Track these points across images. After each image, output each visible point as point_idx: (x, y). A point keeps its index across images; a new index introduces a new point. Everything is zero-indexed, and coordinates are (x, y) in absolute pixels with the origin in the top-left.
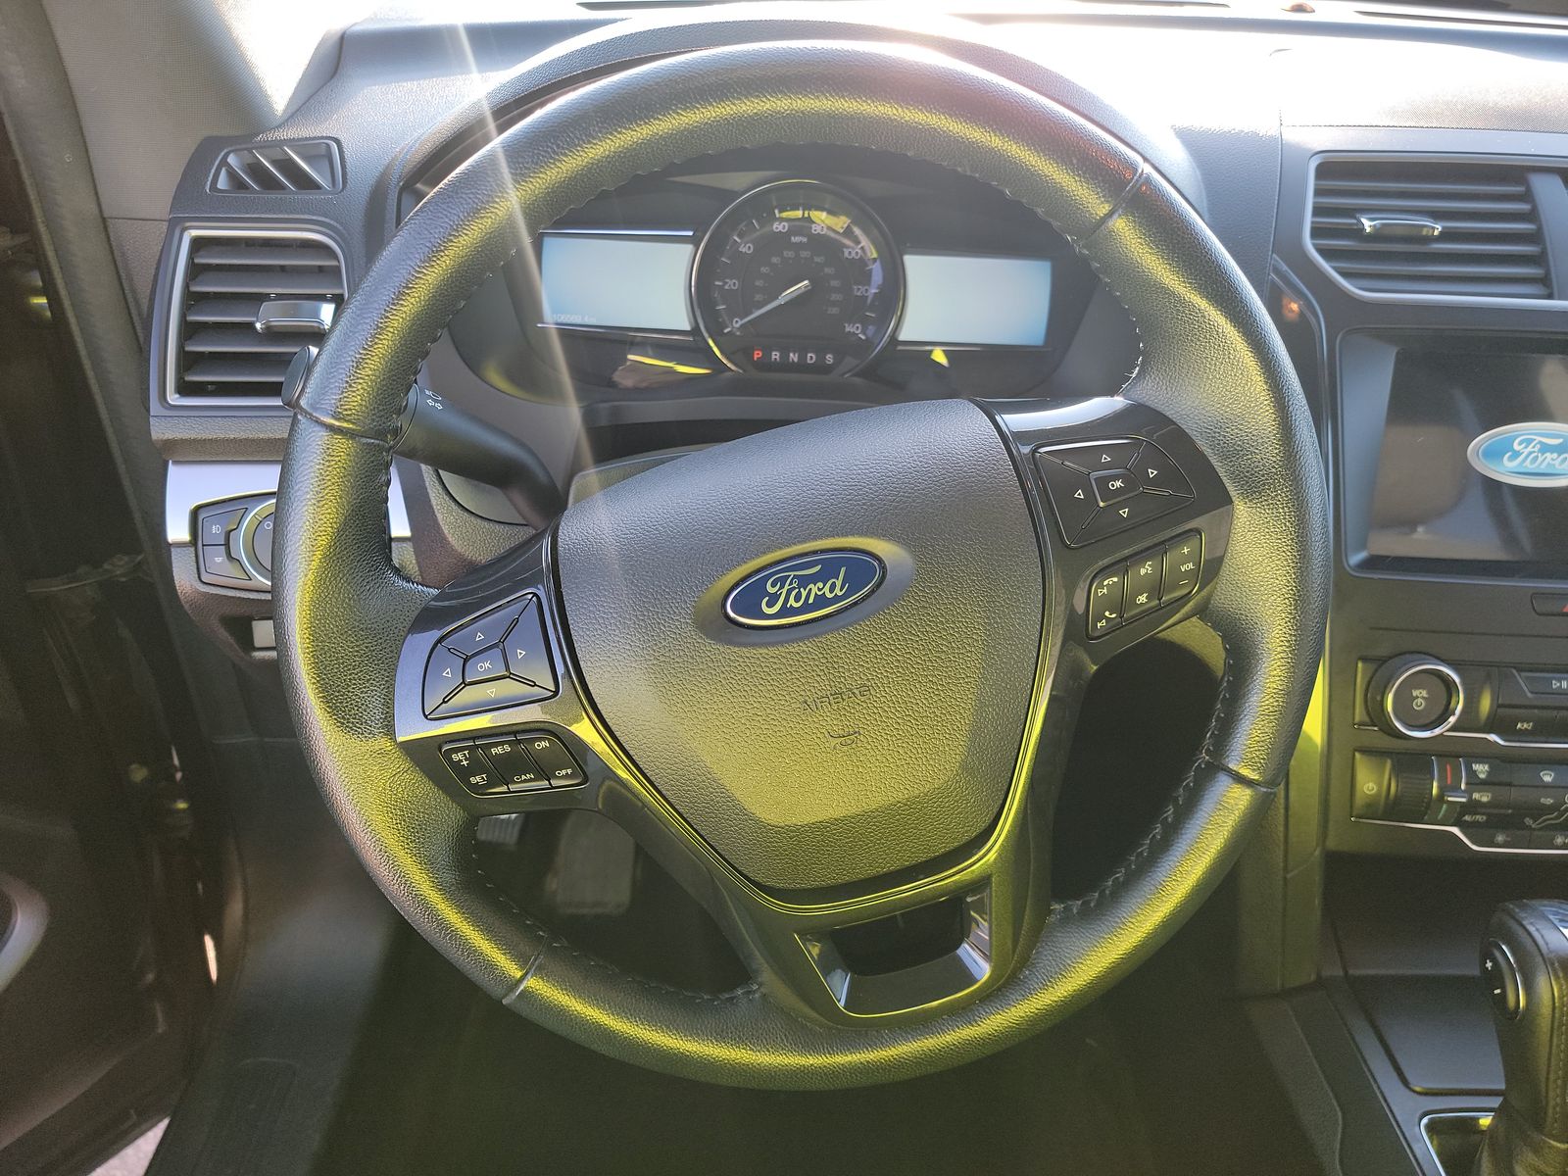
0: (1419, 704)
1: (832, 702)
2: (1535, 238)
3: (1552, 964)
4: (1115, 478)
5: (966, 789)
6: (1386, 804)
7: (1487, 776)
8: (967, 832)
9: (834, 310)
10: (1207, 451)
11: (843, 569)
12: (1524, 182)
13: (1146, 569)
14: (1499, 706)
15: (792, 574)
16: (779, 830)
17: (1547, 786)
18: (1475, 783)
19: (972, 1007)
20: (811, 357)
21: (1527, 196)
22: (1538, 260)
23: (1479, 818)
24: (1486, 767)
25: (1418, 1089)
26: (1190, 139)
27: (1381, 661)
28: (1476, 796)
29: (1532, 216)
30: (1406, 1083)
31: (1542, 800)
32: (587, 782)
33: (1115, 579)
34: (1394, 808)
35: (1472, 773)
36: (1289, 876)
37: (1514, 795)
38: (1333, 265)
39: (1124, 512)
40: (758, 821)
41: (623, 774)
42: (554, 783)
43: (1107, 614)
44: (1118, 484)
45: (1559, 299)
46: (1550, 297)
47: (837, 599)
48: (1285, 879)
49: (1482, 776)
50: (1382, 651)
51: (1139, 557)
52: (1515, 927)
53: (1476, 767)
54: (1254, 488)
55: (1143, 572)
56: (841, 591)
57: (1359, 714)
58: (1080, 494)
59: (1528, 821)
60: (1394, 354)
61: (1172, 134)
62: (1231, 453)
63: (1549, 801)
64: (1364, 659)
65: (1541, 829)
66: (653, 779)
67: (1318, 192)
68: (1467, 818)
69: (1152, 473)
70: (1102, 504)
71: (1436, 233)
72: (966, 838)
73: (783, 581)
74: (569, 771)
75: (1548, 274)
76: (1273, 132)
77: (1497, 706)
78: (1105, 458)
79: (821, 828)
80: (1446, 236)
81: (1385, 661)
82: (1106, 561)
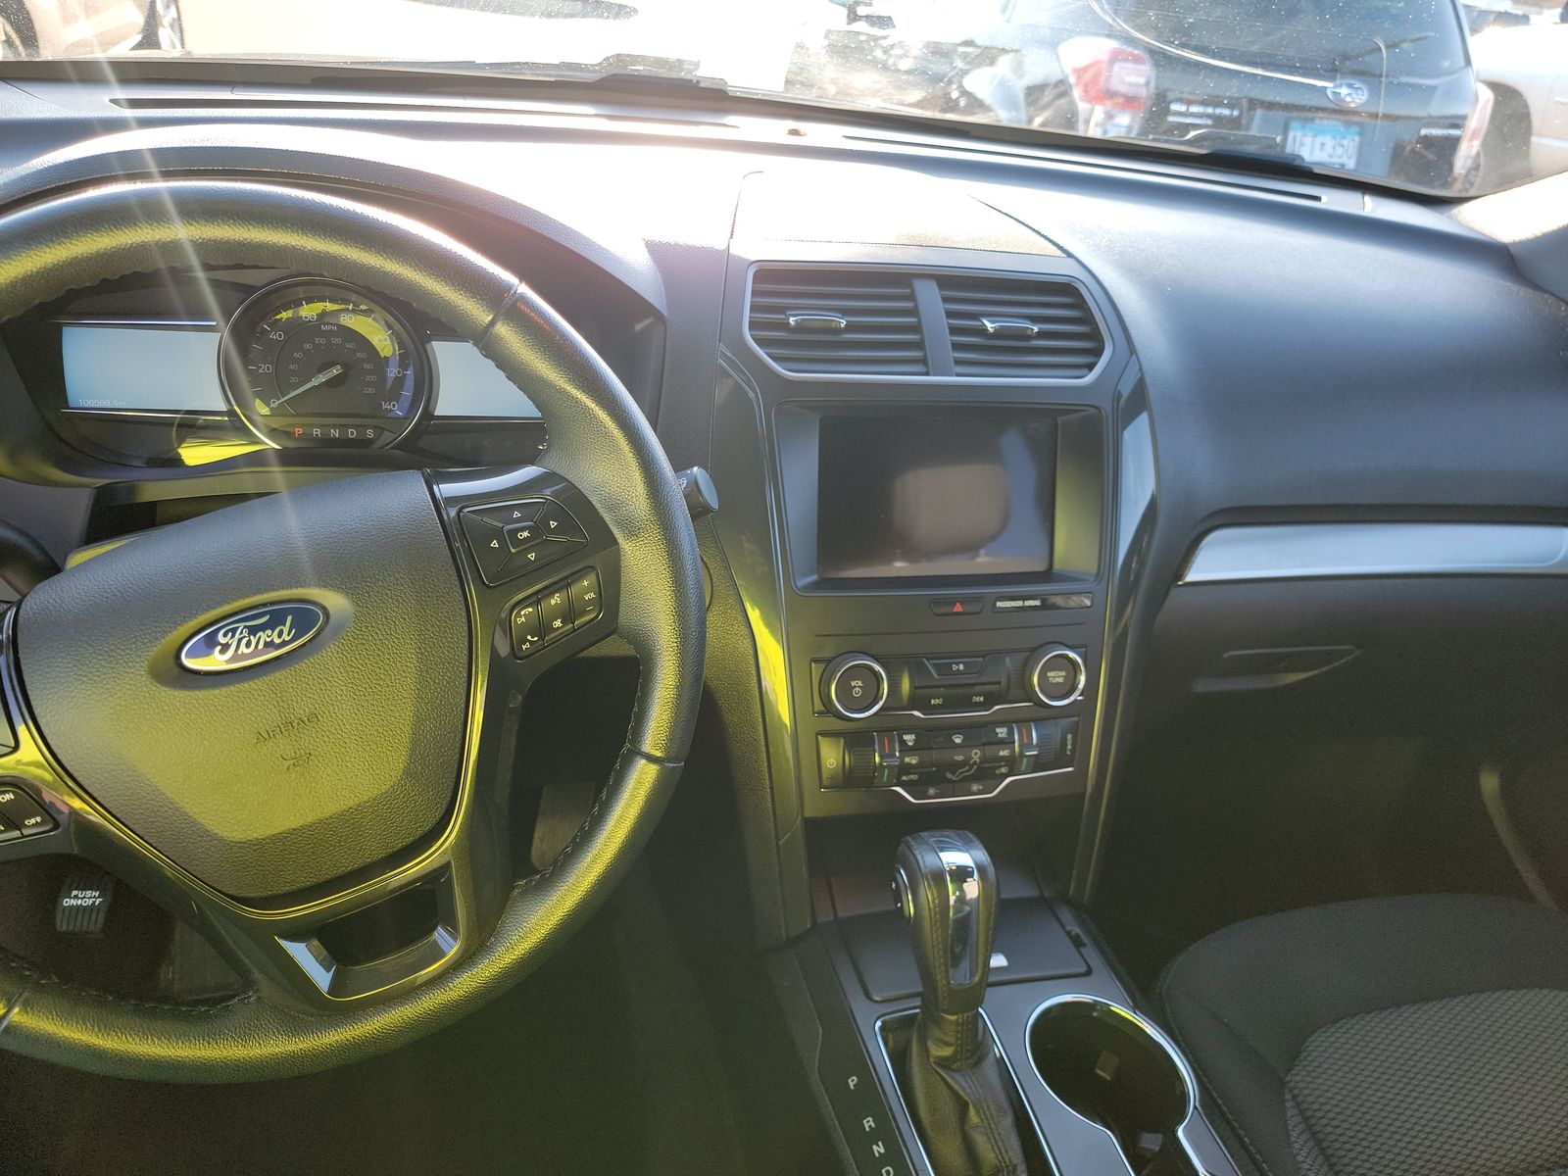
0: (857, 692)
1: (283, 730)
2: (916, 328)
3: (926, 876)
4: (523, 529)
5: (413, 791)
6: (844, 775)
7: (915, 744)
8: (420, 827)
9: (371, 390)
10: (597, 506)
11: (290, 618)
12: (910, 286)
13: (555, 600)
14: (916, 688)
15: (243, 624)
16: (242, 845)
17: (958, 746)
18: (905, 749)
19: (448, 976)
20: (352, 433)
21: (911, 297)
22: (919, 345)
23: (912, 777)
24: (913, 737)
25: (877, 999)
26: (655, 250)
27: (829, 661)
28: (907, 760)
29: (914, 312)
30: (868, 996)
31: (956, 758)
32: (57, 829)
33: (531, 610)
34: (849, 779)
35: (903, 743)
36: (780, 843)
37: (935, 755)
38: (767, 351)
39: (532, 556)
40: (221, 840)
41: (94, 818)
42: (26, 832)
43: (529, 637)
44: (526, 534)
45: (934, 375)
46: (927, 374)
47: (284, 644)
48: (777, 844)
49: (910, 744)
50: (828, 653)
51: (547, 591)
52: (909, 853)
53: (905, 737)
54: (632, 531)
55: (553, 602)
56: (289, 635)
57: (818, 706)
58: (495, 544)
59: (949, 775)
60: (818, 421)
61: (643, 243)
62: (614, 506)
63: (960, 758)
64: (816, 661)
65: (961, 780)
66: (118, 815)
67: (754, 293)
68: (904, 778)
69: (553, 524)
70: (513, 550)
71: (843, 326)
72: (420, 833)
73: (234, 631)
74: (39, 819)
75: (925, 357)
76: (720, 245)
77: (914, 688)
78: (516, 514)
79: (281, 839)
80: (850, 328)
81: (830, 661)
82: (521, 596)
